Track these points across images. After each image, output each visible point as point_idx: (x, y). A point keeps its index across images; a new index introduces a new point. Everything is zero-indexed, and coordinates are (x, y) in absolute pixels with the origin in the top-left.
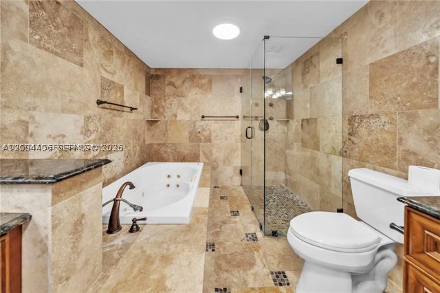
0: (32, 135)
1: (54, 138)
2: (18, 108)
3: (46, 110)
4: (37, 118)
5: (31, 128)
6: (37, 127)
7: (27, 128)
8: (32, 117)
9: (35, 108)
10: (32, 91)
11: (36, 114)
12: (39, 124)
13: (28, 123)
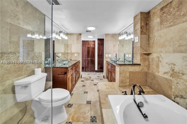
0: (160, 61)
1: (169, 64)
2: (157, 52)
3: (166, 52)
4: (162, 56)
5: (160, 59)
6: (162, 59)
7: (159, 59)
8: (161, 55)
9: (161, 52)
10: (161, 46)
11: (162, 54)
12: (163, 58)
13: (159, 57)
